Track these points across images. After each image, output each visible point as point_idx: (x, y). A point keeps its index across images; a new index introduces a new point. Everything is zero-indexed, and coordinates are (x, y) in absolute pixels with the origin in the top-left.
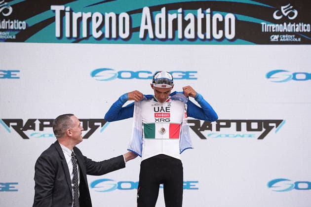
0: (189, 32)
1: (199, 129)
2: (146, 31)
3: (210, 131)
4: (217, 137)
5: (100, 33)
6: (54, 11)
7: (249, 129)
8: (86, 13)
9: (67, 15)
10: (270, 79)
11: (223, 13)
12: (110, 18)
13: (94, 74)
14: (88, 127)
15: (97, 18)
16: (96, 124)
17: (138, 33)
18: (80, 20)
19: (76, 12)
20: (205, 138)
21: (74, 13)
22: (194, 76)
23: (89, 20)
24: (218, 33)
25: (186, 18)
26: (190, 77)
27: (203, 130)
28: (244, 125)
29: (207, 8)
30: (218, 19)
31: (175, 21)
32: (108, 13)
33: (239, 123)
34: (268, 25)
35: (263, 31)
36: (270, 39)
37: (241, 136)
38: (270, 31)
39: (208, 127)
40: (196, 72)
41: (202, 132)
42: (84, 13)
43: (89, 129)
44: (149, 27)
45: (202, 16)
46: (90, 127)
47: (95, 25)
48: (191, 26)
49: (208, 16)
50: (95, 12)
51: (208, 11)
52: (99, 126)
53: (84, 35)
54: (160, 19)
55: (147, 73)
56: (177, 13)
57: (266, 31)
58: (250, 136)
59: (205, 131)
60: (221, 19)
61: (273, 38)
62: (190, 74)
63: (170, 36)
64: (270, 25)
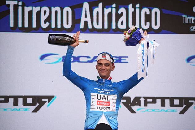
0: (122, 24)
1: (130, 105)
2: (86, 23)
3: (139, 106)
4: (145, 111)
5: (48, 24)
6: (9, 5)
7: (172, 105)
8: (36, 7)
9: (20, 9)
10: (189, 63)
11: (150, 8)
12: (56, 12)
13: (42, 58)
14: (37, 103)
15: (45, 12)
16: (43, 100)
17: (79, 24)
18: (30, 13)
19: (27, 7)
20: (135, 112)
21: (25, 7)
22: (125, 60)
23: (38, 13)
24: (146, 24)
25: (119, 12)
26: (122, 61)
27: (133, 106)
28: (167, 102)
29: (137, 4)
30: (146, 13)
31: (110, 15)
32: (54, 7)
33: (163, 99)
34: (188, 18)
35: (184, 22)
36: (190, 30)
37: (165, 111)
38: (190, 22)
39: (137, 103)
40: (127, 57)
41: (132, 107)
42: (34, 8)
43: (38, 104)
44: (88, 19)
45: (132, 10)
46: (38, 103)
47: (43, 18)
48: (123, 18)
49: (138, 11)
50: (43, 6)
51: (138, 6)
52: (46, 102)
53: (34, 25)
54: (98, 13)
55: (86, 58)
56: (112, 8)
57: (186, 22)
58: (173, 111)
59: (135, 106)
60: (148, 13)
61: (192, 28)
62: (122, 58)
63: (106, 27)
64: (190, 18)
